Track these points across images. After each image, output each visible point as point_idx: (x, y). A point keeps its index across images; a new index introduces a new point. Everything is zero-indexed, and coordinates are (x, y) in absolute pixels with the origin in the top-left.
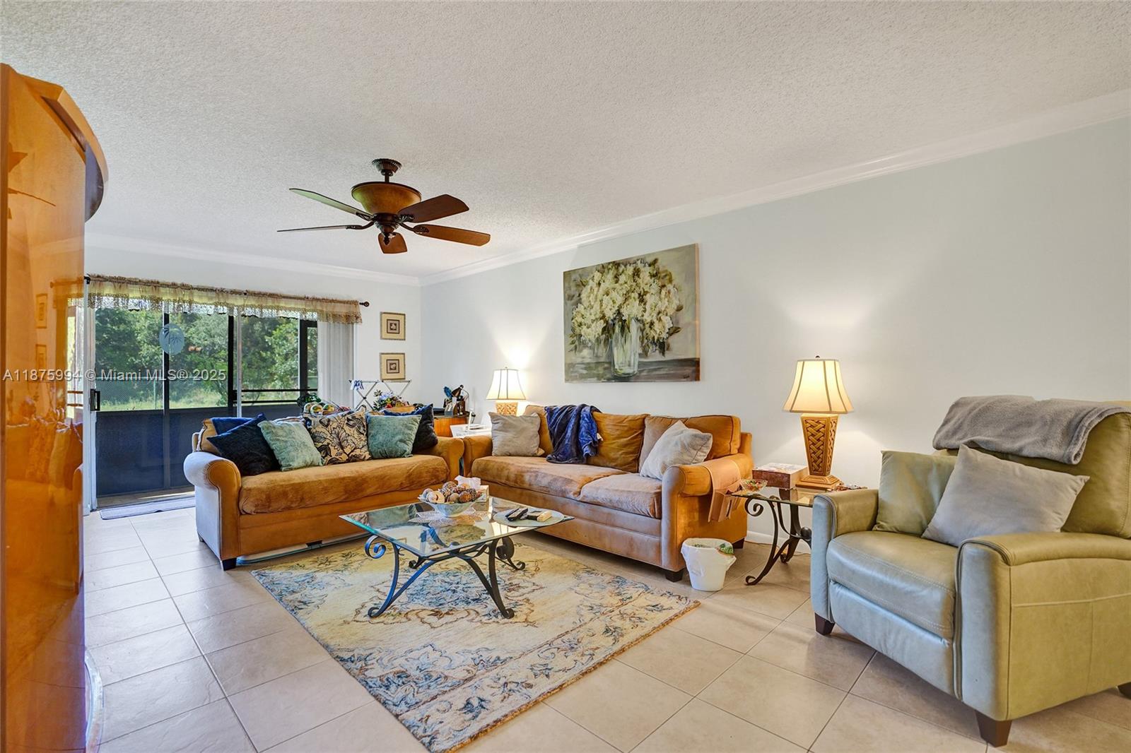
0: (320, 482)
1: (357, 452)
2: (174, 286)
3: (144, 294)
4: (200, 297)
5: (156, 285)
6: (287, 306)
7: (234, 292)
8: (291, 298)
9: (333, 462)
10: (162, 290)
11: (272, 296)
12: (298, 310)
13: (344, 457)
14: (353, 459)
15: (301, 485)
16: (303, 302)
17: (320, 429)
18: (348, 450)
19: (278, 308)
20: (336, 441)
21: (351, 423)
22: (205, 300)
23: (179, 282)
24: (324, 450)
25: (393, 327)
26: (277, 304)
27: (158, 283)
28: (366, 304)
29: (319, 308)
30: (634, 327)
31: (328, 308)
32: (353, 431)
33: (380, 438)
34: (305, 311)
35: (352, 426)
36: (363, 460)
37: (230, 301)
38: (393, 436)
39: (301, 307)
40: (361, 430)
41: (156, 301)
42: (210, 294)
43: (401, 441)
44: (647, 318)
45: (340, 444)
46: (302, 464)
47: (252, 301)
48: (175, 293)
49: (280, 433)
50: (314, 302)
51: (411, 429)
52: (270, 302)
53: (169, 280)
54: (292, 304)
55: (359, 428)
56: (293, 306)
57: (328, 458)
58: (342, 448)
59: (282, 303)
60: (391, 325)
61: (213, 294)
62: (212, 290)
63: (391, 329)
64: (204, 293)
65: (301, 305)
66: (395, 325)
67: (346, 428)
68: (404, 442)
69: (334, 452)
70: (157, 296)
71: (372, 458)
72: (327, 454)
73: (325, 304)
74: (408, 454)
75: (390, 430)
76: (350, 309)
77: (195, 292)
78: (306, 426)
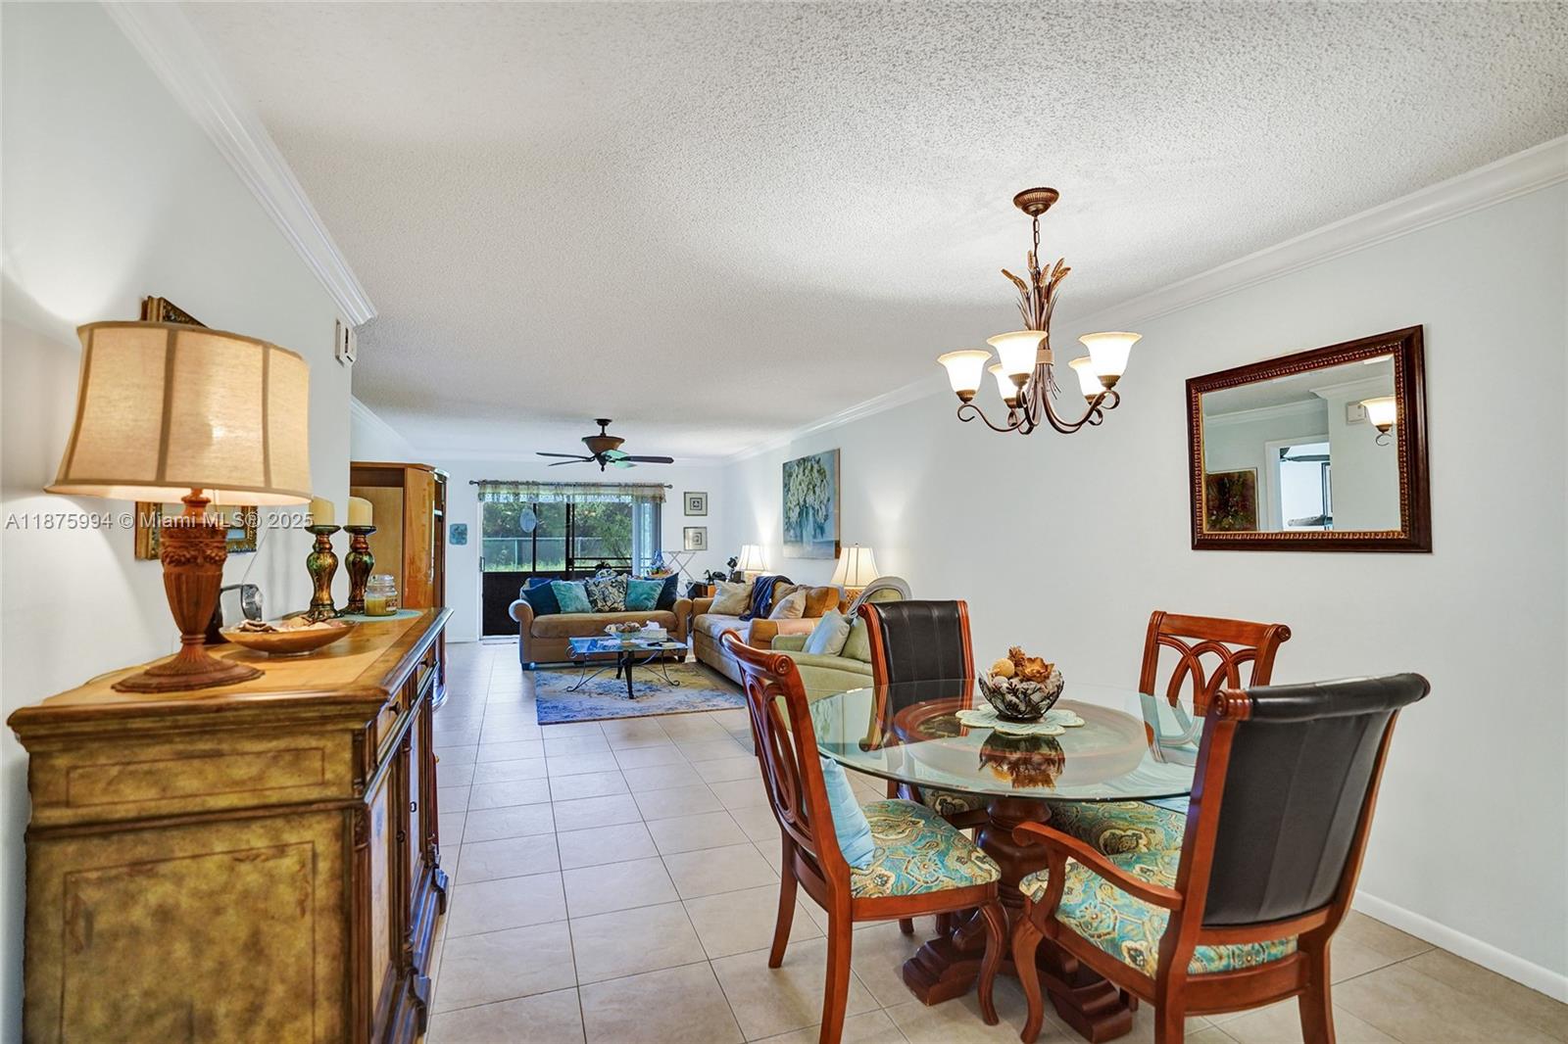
0: (579, 622)
1: (616, 605)
2: (527, 483)
3: (509, 491)
4: (544, 490)
5: (516, 484)
7: (567, 485)
9: (597, 610)
10: (520, 487)
11: (594, 485)
13: (607, 608)
14: (613, 610)
15: (566, 622)
17: (593, 588)
18: (609, 604)
20: (602, 597)
21: (614, 584)
22: (547, 492)
23: (531, 481)
24: (594, 603)
25: (696, 504)
26: (598, 492)
27: (518, 482)
28: (670, 487)
29: (630, 492)
30: (811, 512)
31: (639, 492)
32: (614, 591)
33: (633, 596)
34: (619, 496)
35: (614, 587)
36: (620, 611)
37: (564, 492)
38: (641, 595)
40: (621, 590)
41: (517, 495)
42: (551, 487)
43: (645, 599)
44: (816, 507)
45: (604, 599)
46: (574, 610)
47: (579, 490)
48: (528, 489)
49: (563, 589)
50: (627, 488)
51: (655, 590)
52: (593, 490)
53: (525, 481)
54: (609, 491)
55: (619, 588)
56: (610, 492)
57: (595, 608)
58: (605, 602)
59: (602, 490)
60: (694, 502)
61: (553, 487)
62: (551, 484)
63: (694, 506)
64: (546, 487)
65: (616, 491)
66: (698, 502)
67: (610, 588)
69: (600, 604)
70: (517, 492)
71: (627, 610)
72: (596, 605)
73: (635, 489)
74: (650, 609)
75: (640, 590)
76: (657, 492)
77: (541, 487)
78: (585, 586)
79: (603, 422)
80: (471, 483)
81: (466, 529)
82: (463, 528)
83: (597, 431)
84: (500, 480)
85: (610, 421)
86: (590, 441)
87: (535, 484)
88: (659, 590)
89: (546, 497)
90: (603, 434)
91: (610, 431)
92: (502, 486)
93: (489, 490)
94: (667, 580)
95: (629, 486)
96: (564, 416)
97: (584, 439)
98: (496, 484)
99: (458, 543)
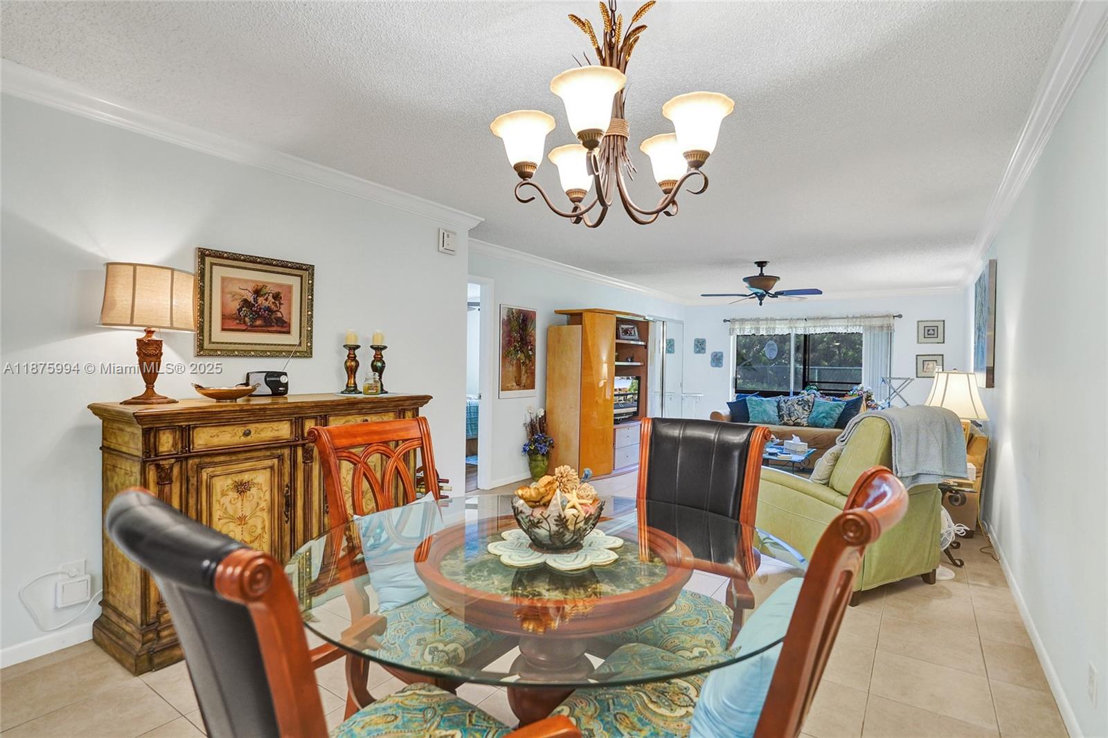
1: (799, 421)
2: (767, 319)
3: (753, 326)
4: (780, 324)
6: (834, 324)
7: (798, 319)
8: (836, 318)
9: (785, 424)
10: (761, 322)
11: (824, 318)
12: (842, 326)
13: (792, 423)
14: (797, 424)
16: (846, 320)
17: (783, 404)
18: (793, 419)
19: (829, 326)
20: (788, 412)
21: (800, 403)
22: (783, 326)
24: (781, 417)
25: (931, 332)
26: (826, 324)
27: (759, 319)
28: (900, 316)
29: (858, 323)
31: (871, 322)
32: (799, 408)
33: (814, 414)
36: (803, 426)
37: (797, 325)
38: (822, 413)
39: (844, 324)
40: (806, 408)
41: (758, 329)
42: (786, 322)
43: (824, 417)
45: (789, 414)
46: (761, 421)
48: (767, 323)
49: (754, 403)
50: (854, 320)
52: (822, 323)
54: (837, 322)
55: (805, 406)
56: (837, 324)
57: (783, 422)
58: (790, 417)
59: (831, 322)
60: (929, 330)
61: (788, 321)
63: (928, 334)
64: (783, 322)
65: (844, 322)
66: (933, 330)
67: (796, 406)
68: (826, 418)
69: (786, 419)
70: (758, 326)
71: (808, 426)
72: (783, 419)
73: (863, 320)
74: (827, 427)
75: (821, 409)
76: (885, 322)
77: (777, 321)
78: (779, 403)
79: (761, 264)
80: (725, 321)
81: (722, 356)
82: (719, 355)
83: (756, 271)
84: (745, 317)
85: (766, 262)
86: (751, 281)
87: (773, 320)
88: (839, 411)
89: (781, 329)
90: (761, 274)
91: (767, 271)
92: (746, 323)
93: (737, 326)
94: (848, 403)
95: (857, 318)
96: (727, 262)
97: (745, 280)
98: (743, 321)
99: (716, 366)
